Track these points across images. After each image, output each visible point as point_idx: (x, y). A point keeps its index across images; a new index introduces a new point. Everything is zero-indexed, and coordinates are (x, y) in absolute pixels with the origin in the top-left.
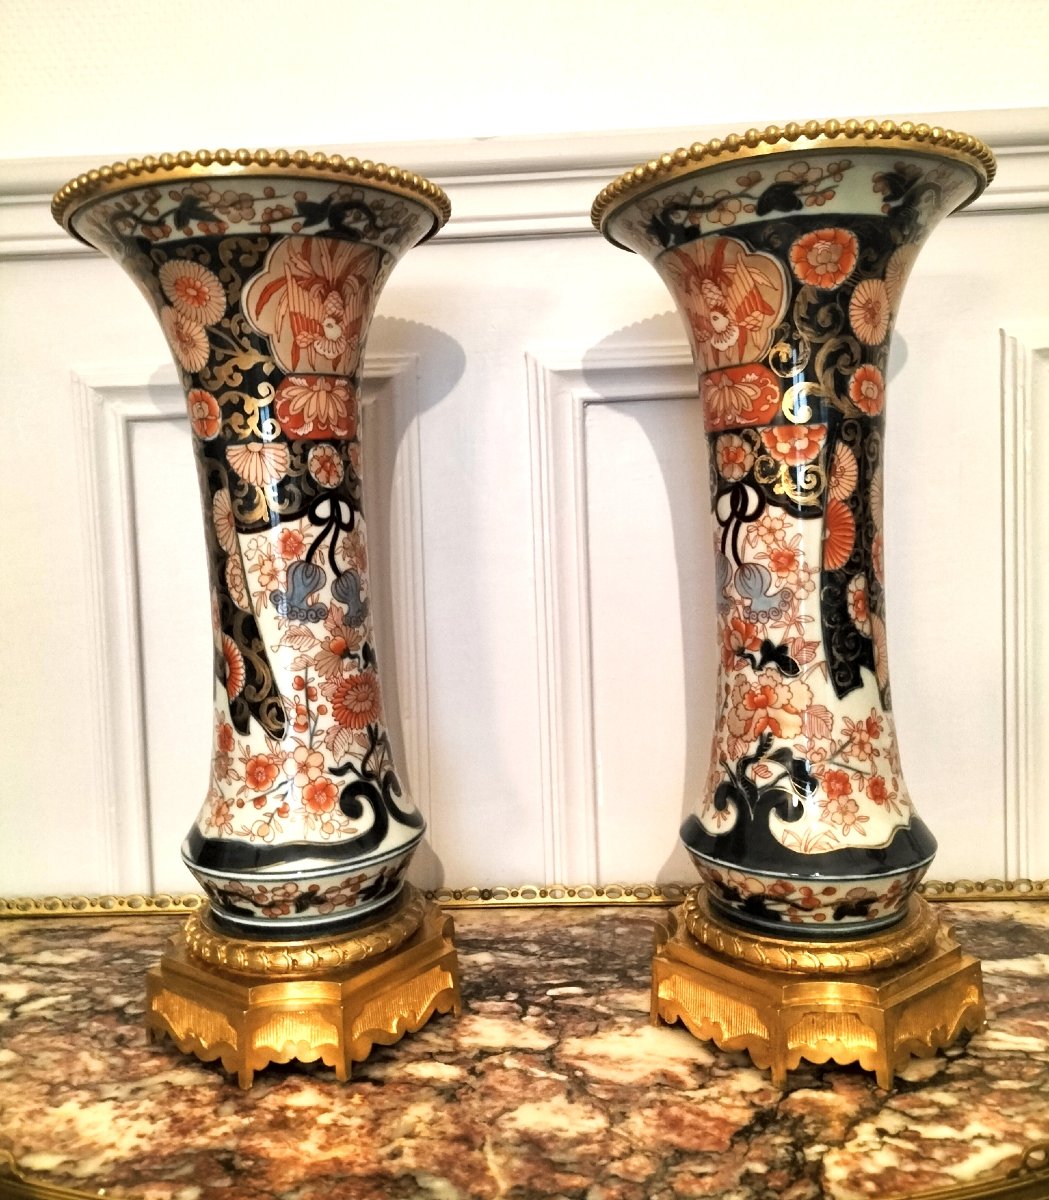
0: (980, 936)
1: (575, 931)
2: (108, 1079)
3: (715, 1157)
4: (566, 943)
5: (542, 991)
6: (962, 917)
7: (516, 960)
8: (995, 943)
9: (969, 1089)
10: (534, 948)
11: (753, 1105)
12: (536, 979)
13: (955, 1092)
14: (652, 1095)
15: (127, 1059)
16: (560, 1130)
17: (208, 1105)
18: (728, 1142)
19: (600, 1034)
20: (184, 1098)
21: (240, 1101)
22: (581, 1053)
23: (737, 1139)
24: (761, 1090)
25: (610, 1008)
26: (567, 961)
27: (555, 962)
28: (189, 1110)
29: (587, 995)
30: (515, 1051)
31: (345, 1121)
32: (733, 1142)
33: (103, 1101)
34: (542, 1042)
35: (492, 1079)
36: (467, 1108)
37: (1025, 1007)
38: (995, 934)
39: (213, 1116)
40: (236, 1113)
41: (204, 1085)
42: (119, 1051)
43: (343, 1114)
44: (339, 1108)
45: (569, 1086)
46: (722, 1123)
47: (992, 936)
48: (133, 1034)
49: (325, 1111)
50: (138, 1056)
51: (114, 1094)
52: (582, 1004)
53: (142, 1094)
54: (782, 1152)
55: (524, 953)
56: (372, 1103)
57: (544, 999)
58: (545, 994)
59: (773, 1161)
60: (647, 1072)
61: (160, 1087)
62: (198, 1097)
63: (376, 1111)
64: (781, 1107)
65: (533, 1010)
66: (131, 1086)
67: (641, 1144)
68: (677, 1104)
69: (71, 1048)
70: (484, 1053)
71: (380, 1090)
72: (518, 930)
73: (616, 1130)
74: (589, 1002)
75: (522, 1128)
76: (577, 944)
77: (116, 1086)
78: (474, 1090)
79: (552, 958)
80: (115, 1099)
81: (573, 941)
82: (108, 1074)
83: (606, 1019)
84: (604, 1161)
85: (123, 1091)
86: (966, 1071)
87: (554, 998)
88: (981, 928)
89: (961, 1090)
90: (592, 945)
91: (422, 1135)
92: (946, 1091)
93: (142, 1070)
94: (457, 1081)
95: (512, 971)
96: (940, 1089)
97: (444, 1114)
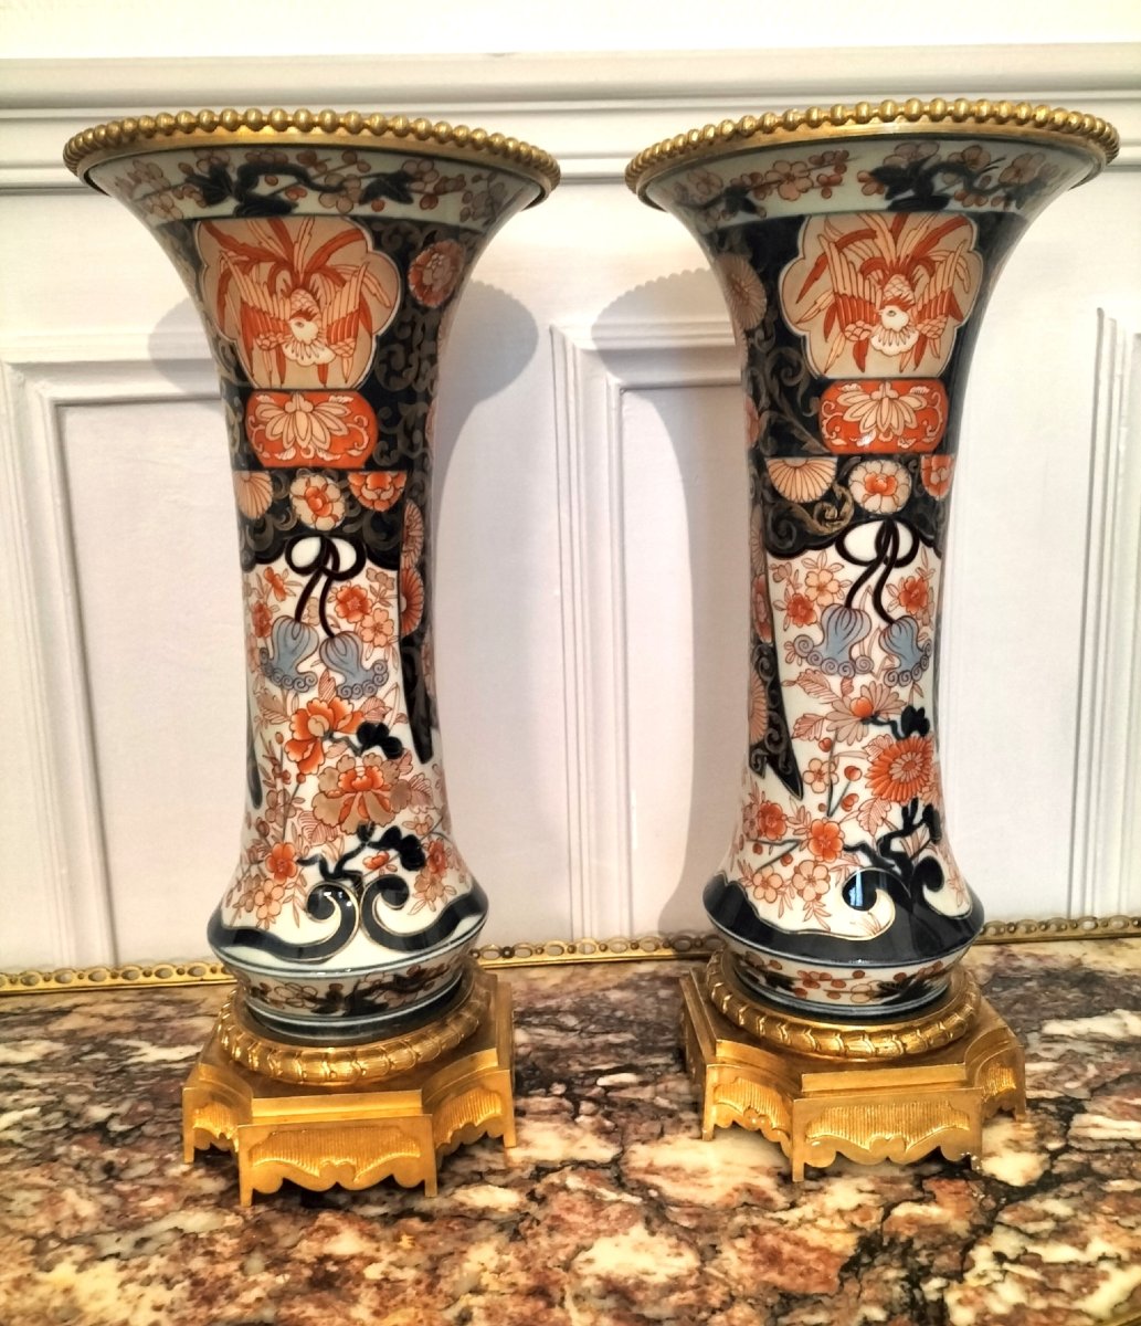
0: (1053, 988)
1: (615, 996)
2: (104, 1227)
3: (826, 1300)
4: (607, 1013)
5: (591, 1081)
6: (1028, 963)
7: (555, 1039)
8: (1070, 997)
9: (1081, 1194)
10: (571, 1021)
11: (854, 1227)
12: (581, 1064)
13: (1067, 1198)
14: (740, 1219)
15: (123, 1196)
16: (647, 1273)
17: (231, 1259)
18: (837, 1281)
19: (667, 1137)
20: (201, 1251)
21: (269, 1252)
22: (651, 1165)
23: (846, 1275)
24: (859, 1206)
25: (671, 1102)
26: (612, 1038)
27: (599, 1039)
28: (210, 1268)
29: (643, 1084)
30: (578, 1165)
31: (397, 1274)
32: (843, 1281)
33: (103, 1259)
34: (603, 1152)
35: (557, 1204)
36: (535, 1248)
37: (1118, 1081)
38: (1066, 984)
39: (239, 1274)
40: (267, 1268)
41: (222, 1231)
42: (111, 1186)
43: (392, 1264)
44: (387, 1256)
45: (645, 1212)
46: (825, 1253)
47: (1064, 988)
48: (124, 1161)
49: (371, 1261)
50: (135, 1192)
51: (115, 1248)
52: (640, 1096)
53: (149, 1247)
54: (897, 1289)
55: (562, 1028)
56: (424, 1247)
57: (595, 1091)
58: (595, 1084)
59: (890, 1303)
60: (729, 1189)
61: (169, 1237)
62: (218, 1248)
63: (431, 1258)
64: (885, 1229)
65: (586, 1107)
66: (133, 1236)
67: (740, 1288)
68: (770, 1230)
69: (52, 1184)
70: (542, 1170)
71: (431, 1228)
72: (549, 997)
73: (709, 1270)
74: (646, 1094)
75: (603, 1274)
76: (619, 1014)
77: (115, 1236)
78: (538, 1223)
79: (593, 1034)
80: (117, 1255)
81: (614, 1010)
82: (103, 1220)
83: (670, 1116)
84: (704, 1315)
85: (125, 1244)
86: (1074, 1170)
87: (607, 1089)
88: (1051, 977)
89: (1072, 1195)
90: (636, 1014)
91: (490, 1288)
92: (1057, 1197)
93: (144, 1213)
94: (518, 1210)
95: (553, 1054)
96: (1050, 1195)
97: (509, 1258)
